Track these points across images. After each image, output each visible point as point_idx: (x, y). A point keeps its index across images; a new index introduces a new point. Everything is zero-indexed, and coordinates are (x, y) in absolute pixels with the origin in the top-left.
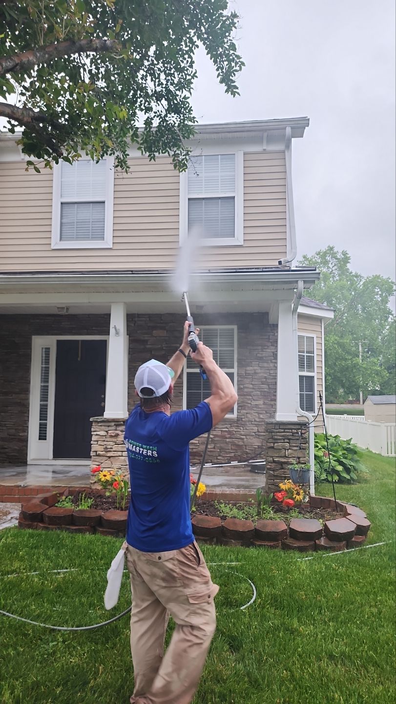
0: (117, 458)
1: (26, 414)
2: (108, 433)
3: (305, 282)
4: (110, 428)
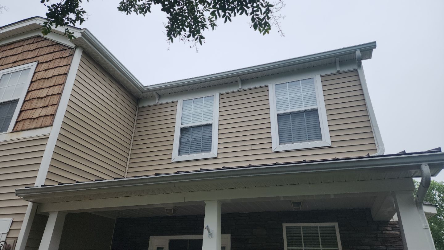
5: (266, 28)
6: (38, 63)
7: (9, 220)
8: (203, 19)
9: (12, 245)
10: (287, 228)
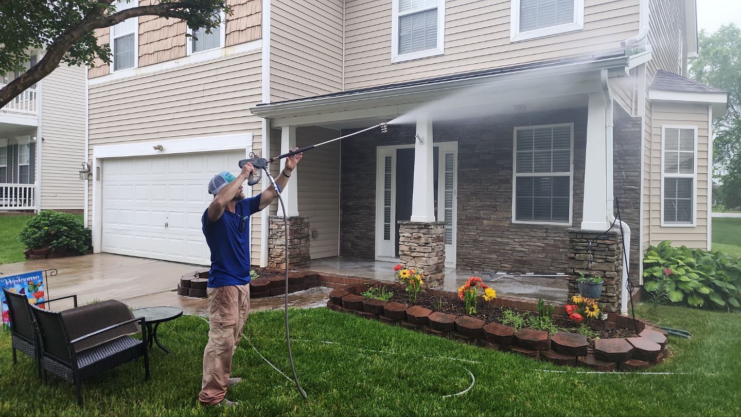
0: (420, 258)
1: (373, 217)
2: (412, 235)
3: (609, 70)
4: (414, 231)
7: (250, 134)
10: (518, 131)
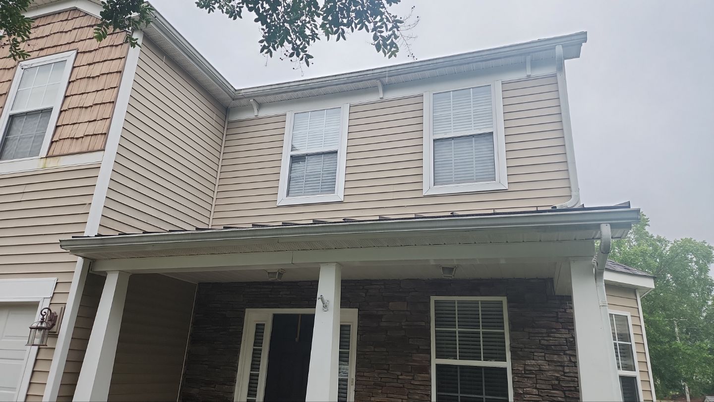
5: (393, 49)
6: (78, 53)
7: (53, 280)
8: (313, 25)
9: (58, 314)
10: (436, 302)
